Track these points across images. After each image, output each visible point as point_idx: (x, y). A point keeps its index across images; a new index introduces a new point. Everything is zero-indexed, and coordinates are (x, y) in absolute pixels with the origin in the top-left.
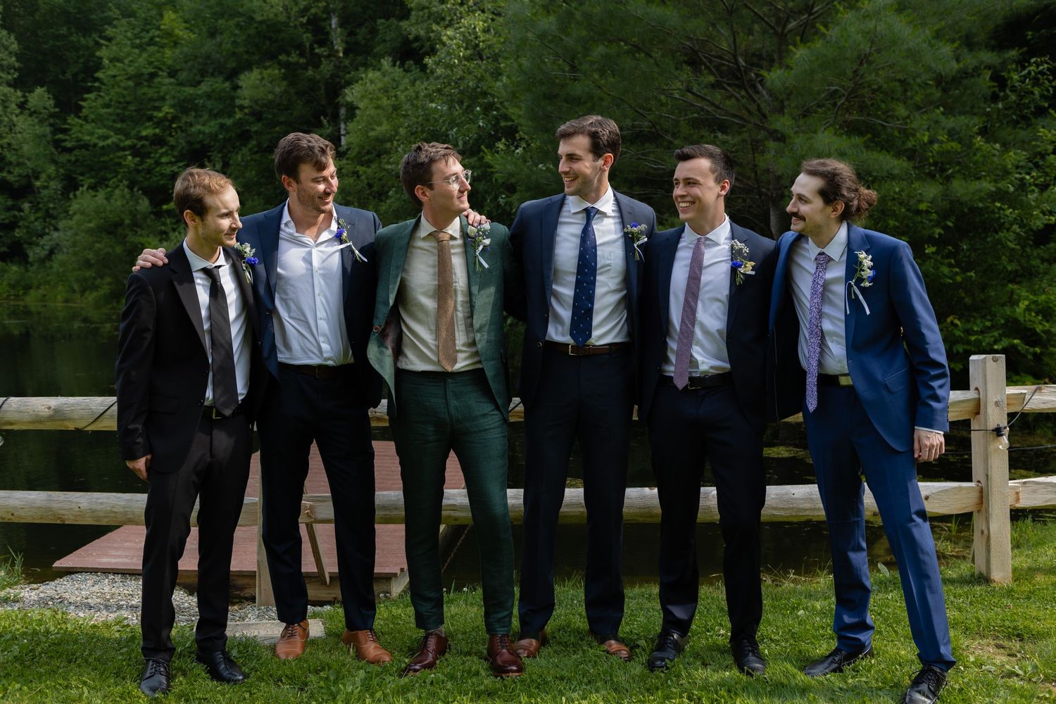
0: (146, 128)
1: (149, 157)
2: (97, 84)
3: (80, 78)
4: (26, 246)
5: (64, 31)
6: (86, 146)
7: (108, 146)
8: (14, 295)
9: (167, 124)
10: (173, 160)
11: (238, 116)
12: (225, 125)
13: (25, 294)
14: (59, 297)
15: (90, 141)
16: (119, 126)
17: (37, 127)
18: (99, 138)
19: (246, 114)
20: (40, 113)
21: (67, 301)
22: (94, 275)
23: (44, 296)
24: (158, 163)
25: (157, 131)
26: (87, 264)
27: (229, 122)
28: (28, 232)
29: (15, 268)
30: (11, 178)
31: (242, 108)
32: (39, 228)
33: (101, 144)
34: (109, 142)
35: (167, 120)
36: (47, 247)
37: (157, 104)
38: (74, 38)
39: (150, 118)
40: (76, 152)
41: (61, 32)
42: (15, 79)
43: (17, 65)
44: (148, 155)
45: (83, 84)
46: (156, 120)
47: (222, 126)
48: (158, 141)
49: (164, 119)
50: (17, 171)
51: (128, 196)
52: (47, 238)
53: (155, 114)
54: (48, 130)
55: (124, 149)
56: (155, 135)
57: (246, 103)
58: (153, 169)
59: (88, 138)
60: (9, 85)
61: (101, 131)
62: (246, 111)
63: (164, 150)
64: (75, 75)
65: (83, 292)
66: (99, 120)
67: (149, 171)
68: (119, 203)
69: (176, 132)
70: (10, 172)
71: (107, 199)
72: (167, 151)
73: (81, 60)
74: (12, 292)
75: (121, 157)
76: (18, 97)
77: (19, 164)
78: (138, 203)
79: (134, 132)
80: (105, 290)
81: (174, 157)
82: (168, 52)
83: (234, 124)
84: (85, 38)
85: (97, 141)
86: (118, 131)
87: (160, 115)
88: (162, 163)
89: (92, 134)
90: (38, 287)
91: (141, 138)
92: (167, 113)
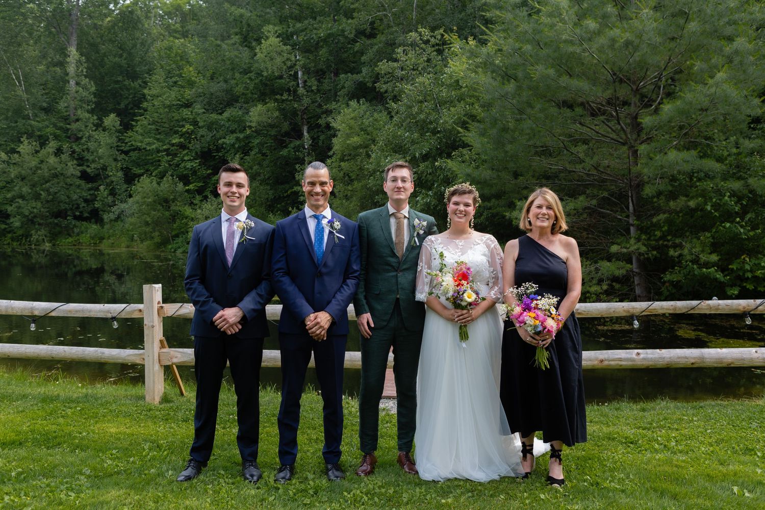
0: (175, 138)
1: (176, 157)
2: (141, 111)
3: (129, 108)
4: (101, 213)
5: (120, 78)
6: (138, 149)
7: (153, 149)
8: (94, 243)
9: (188, 135)
10: (192, 158)
11: (248, 132)
12: (239, 137)
13: (100, 242)
14: (123, 245)
15: (141, 146)
16: (158, 137)
17: (107, 138)
18: (146, 145)
19: (252, 131)
20: (111, 129)
21: (128, 247)
22: (151, 230)
23: (113, 243)
24: (183, 160)
25: (182, 140)
26: (147, 224)
27: (241, 136)
28: (102, 204)
29: (94, 226)
30: (89, 170)
31: (250, 127)
32: (110, 201)
33: (148, 148)
34: (154, 147)
35: (188, 133)
36: (117, 213)
37: (181, 123)
38: (126, 83)
39: (176, 132)
40: (131, 154)
41: (119, 79)
42: (92, 108)
43: (94, 100)
44: (175, 155)
45: (132, 111)
46: (180, 133)
47: (237, 139)
48: (182, 146)
49: (187, 132)
50: (93, 166)
51: (171, 181)
52: (116, 207)
53: (180, 129)
54: (114, 139)
55: (162, 151)
56: (179, 142)
57: (253, 124)
58: (180, 164)
59: (140, 144)
60: (88, 112)
61: (147, 140)
62: (253, 129)
63: (185, 152)
64: (126, 106)
65: (142, 241)
66: (146, 133)
67: (178, 165)
68: (166, 186)
69: (194, 140)
70: (88, 166)
71: (159, 183)
72: (187, 153)
73: (131, 97)
74: (92, 242)
75: (160, 156)
76: (94, 120)
77: (94, 161)
78: (176, 185)
79: (167, 141)
80: (157, 240)
81: (192, 156)
82: (188, 92)
83: (244, 137)
84: (133, 82)
85: (145, 146)
86: (158, 140)
87: (184, 130)
88: (185, 160)
89: (142, 142)
90: (109, 238)
91: (173, 145)
92: (188, 129)
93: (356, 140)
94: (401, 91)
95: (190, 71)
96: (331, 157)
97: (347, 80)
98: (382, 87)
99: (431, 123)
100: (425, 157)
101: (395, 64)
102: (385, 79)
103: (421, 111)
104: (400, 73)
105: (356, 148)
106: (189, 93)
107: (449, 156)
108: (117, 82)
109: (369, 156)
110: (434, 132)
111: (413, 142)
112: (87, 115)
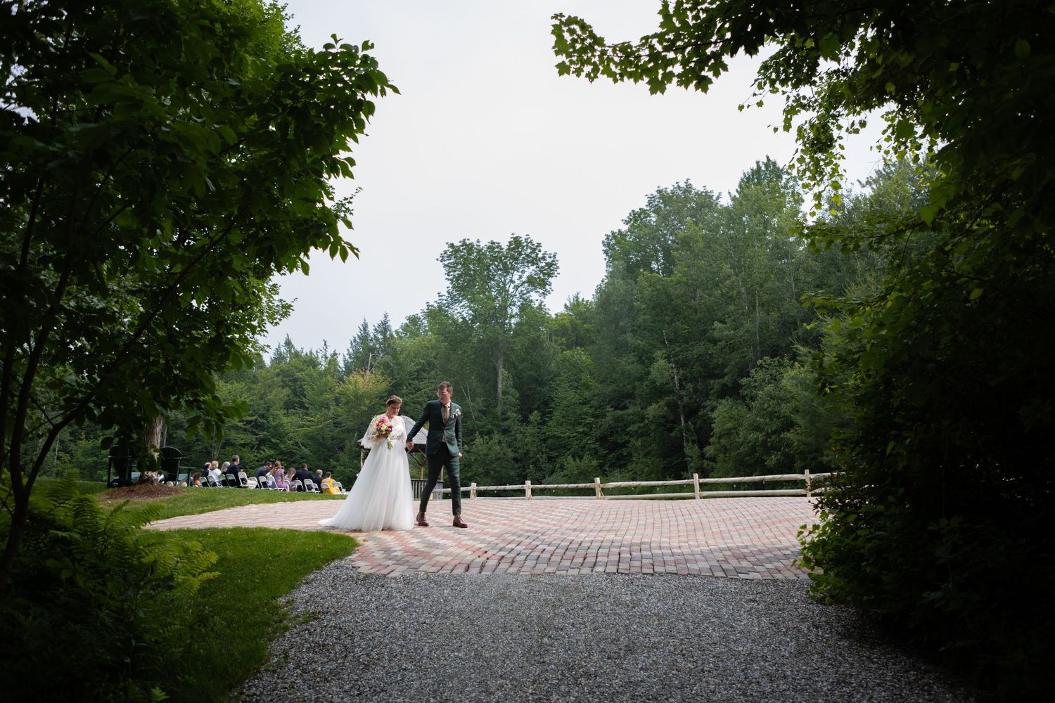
93: (729, 425)
94: (756, 395)
95: (585, 377)
96: (712, 436)
97: (716, 384)
98: (743, 392)
99: (776, 412)
100: (774, 433)
101: (751, 379)
102: (745, 387)
103: (769, 406)
104: (753, 384)
105: (729, 429)
106: (587, 394)
107: (788, 431)
108: (531, 389)
109: (737, 434)
110: (778, 418)
111: (766, 424)
112: (515, 415)
